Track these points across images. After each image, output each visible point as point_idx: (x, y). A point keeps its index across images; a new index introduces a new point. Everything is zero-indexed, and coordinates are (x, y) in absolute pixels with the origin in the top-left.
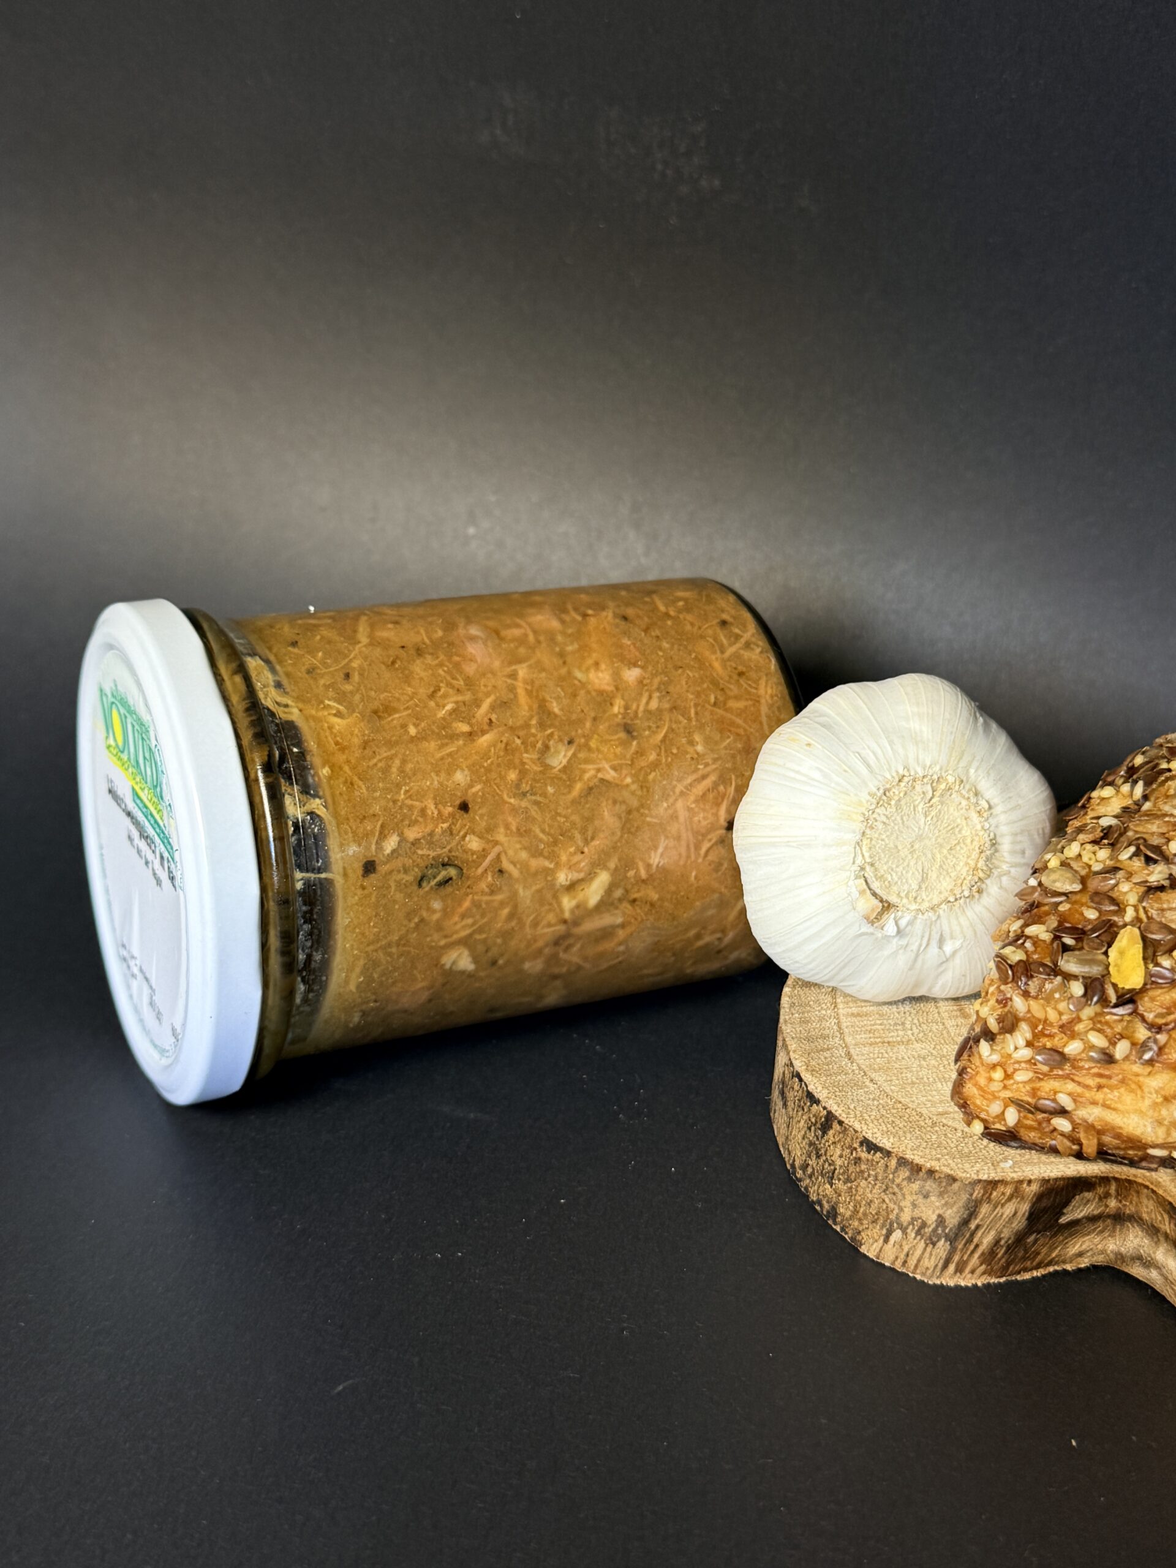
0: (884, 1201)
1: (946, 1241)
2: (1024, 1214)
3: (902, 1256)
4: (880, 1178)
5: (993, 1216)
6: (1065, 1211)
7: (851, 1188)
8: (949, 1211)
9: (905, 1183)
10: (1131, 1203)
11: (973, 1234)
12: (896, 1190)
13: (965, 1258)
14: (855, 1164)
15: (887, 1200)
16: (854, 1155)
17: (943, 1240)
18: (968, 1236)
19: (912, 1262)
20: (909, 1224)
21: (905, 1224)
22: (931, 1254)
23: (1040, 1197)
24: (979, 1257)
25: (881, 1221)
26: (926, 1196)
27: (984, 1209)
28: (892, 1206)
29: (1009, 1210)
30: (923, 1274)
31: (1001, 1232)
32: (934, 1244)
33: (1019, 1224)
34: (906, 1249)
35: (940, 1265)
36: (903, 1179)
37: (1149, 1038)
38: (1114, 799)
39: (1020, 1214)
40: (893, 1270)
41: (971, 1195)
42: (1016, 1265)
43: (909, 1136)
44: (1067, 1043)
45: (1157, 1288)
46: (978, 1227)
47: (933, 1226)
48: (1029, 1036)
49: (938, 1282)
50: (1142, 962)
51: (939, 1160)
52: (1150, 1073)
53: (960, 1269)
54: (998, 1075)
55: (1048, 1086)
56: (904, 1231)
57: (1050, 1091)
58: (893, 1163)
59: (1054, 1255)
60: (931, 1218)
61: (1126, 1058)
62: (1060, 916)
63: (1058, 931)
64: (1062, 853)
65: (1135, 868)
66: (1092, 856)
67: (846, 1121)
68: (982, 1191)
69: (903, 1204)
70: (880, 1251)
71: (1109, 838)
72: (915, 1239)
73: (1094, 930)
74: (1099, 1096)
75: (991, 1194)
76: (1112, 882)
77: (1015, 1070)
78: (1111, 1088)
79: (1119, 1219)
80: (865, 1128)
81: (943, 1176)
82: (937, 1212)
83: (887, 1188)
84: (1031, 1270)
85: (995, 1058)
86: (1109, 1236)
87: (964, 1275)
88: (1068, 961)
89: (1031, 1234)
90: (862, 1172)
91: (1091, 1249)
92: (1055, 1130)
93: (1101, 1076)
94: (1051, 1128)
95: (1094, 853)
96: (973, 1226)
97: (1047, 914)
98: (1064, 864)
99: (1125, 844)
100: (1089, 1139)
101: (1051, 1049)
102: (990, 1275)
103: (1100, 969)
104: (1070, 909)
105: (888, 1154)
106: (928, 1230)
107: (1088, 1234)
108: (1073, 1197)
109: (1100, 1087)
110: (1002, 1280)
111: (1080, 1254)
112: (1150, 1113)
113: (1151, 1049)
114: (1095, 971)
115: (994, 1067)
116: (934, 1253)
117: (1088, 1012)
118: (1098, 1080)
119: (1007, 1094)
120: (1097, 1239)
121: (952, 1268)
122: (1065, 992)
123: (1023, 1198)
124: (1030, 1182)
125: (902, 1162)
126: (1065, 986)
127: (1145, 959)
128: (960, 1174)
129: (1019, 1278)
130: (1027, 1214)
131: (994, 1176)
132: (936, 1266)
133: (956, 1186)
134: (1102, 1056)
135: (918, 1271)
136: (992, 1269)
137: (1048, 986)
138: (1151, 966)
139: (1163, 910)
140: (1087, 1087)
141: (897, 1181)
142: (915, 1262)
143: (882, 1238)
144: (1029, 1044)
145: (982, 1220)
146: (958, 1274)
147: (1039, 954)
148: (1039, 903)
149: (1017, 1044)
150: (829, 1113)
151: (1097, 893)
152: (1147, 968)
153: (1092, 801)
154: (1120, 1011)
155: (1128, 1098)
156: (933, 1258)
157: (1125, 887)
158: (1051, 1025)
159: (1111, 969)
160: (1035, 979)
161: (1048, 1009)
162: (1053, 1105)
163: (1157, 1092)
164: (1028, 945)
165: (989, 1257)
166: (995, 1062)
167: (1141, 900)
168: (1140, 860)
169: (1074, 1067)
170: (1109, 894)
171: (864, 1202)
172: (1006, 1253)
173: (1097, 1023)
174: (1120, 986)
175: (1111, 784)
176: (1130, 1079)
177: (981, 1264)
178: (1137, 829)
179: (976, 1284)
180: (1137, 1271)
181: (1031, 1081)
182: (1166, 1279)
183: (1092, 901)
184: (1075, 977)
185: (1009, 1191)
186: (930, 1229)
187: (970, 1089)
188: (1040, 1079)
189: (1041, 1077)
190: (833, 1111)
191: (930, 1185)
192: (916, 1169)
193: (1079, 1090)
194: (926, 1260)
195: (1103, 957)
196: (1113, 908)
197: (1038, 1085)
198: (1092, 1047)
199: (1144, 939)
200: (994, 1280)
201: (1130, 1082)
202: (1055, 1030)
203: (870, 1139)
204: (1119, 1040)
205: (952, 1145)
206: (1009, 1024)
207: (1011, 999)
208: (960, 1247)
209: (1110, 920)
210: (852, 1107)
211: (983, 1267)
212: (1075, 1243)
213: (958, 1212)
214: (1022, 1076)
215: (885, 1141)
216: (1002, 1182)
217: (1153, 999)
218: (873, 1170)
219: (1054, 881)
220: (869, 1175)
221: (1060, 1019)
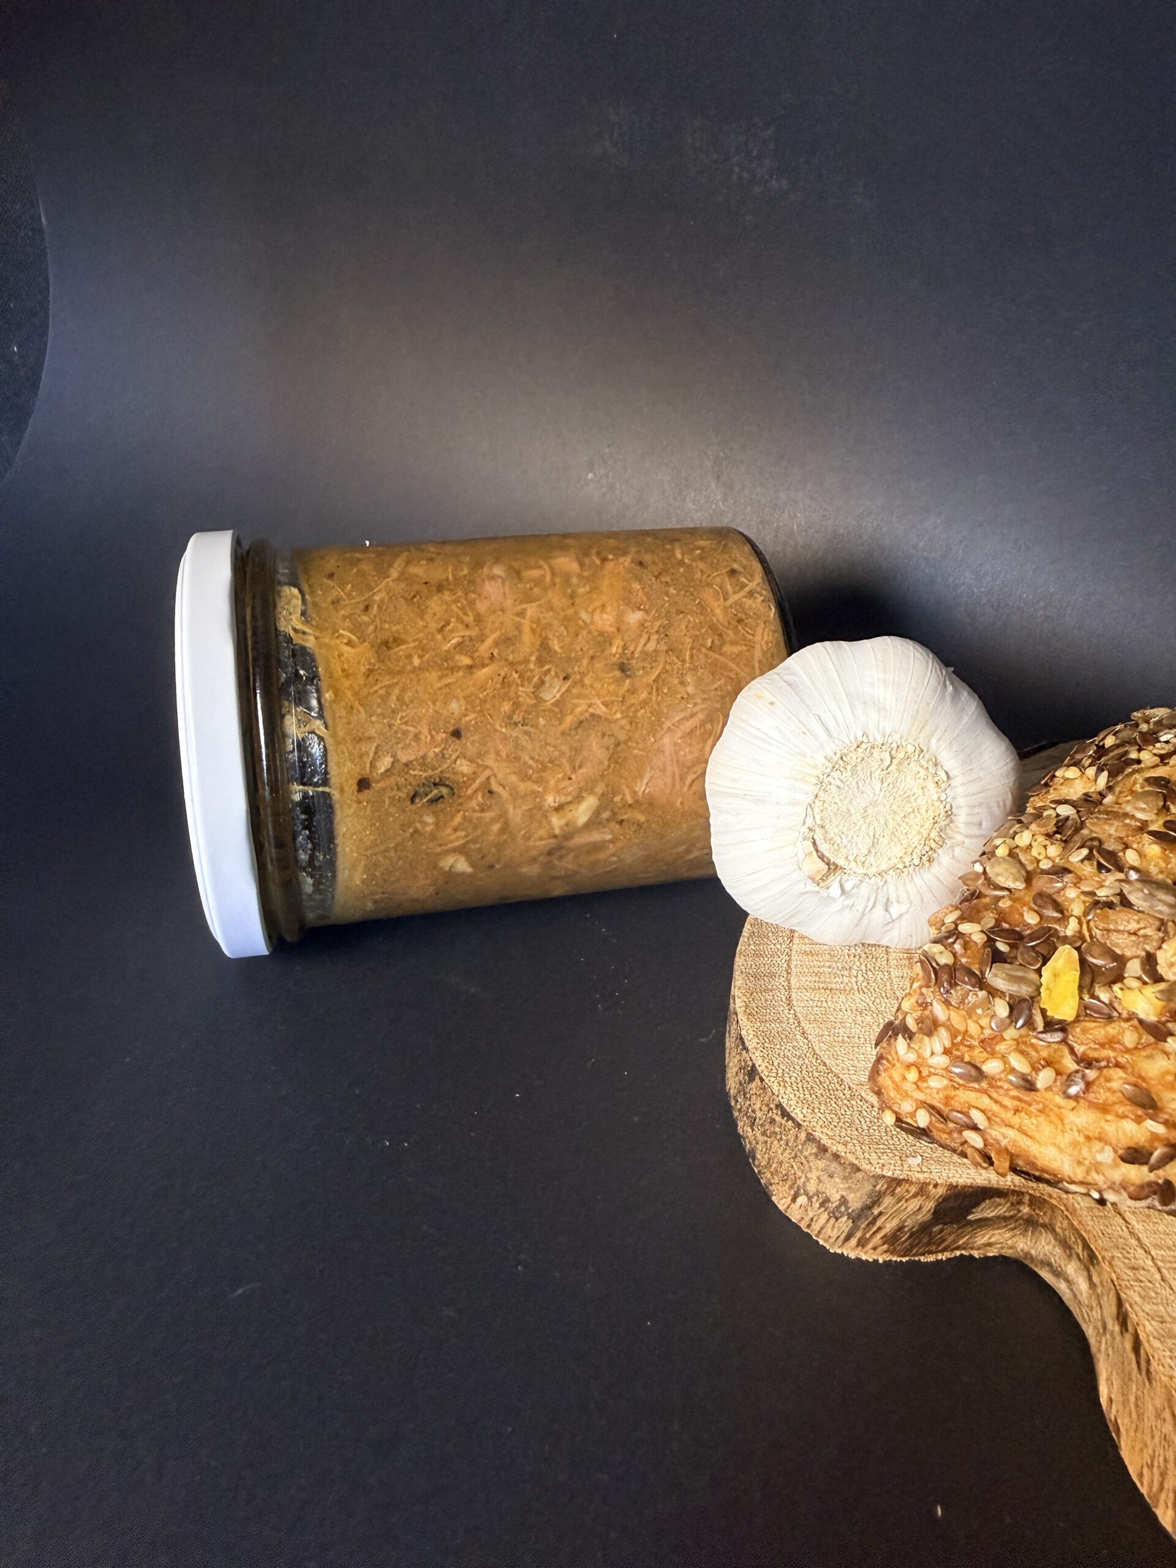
0: (792, 1167)
1: (848, 1218)
2: (929, 1211)
3: (807, 1219)
4: (790, 1144)
5: (896, 1207)
6: (974, 1210)
7: (766, 1142)
8: (852, 1195)
9: (812, 1158)
10: (1045, 1213)
11: (875, 1219)
12: (803, 1160)
13: (868, 1236)
14: (771, 1123)
15: (795, 1167)
16: (770, 1114)
17: (846, 1217)
18: (870, 1219)
19: (816, 1227)
20: (814, 1195)
21: (811, 1194)
22: (834, 1226)
23: (945, 1199)
24: (882, 1238)
25: (789, 1183)
26: (831, 1176)
27: (887, 1201)
28: (799, 1173)
29: (914, 1205)
30: (826, 1241)
31: (905, 1221)
32: (837, 1219)
33: (924, 1216)
34: (811, 1214)
35: (843, 1237)
36: (811, 1154)
37: (1077, 1072)
38: (1078, 781)
39: (925, 1210)
40: (799, 1227)
41: (875, 1186)
42: (920, 1248)
43: (823, 1107)
44: (987, 1059)
45: (1065, 1299)
46: (881, 1214)
47: (837, 1203)
48: (948, 1044)
49: (839, 1251)
50: (1077, 992)
51: (845, 1144)
52: (1073, 1109)
53: (862, 1243)
54: (912, 1075)
55: (964, 1096)
56: (810, 1198)
57: (965, 1102)
58: (803, 1136)
59: (961, 1242)
60: (835, 1197)
61: (1049, 1089)
62: (999, 914)
63: (993, 933)
64: (1013, 838)
65: (1085, 873)
66: (1042, 850)
67: (766, 1081)
68: (885, 1186)
69: (809, 1175)
70: (788, 1207)
71: (1062, 832)
72: (819, 1208)
73: (1032, 937)
74: (1016, 1120)
75: (895, 1189)
76: (1059, 885)
77: (930, 1074)
78: (1029, 1114)
79: (1030, 1223)
80: (782, 1092)
81: (847, 1163)
82: (841, 1193)
83: (795, 1157)
84: (936, 1252)
85: (911, 1057)
86: (1020, 1234)
87: (865, 1250)
88: (996, 975)
89: (938, 1225)
90: (776, 1133)
91: (1002, 1243)
92: (966, 1142)
93: (1020, 1100)
94: (963, 1140)
95: (1045, 847)
96: (876, 1211)
97: (987, 908)
98: (1012, 854)
99: (1078, 844)
100: (999, 1161)
101: (969, 1063)
102: (892, 1254)
103: (1030, 990)
104: (1010, 907)
105: (799, 1126)
106: (832, 1206)
107: (999, 1228)
108: (984, 1200)
109: (1017, 1111)
110: (904, 1260)
111: (989, 1245)
112: (1070, 1151)
113: (1076, 1084)
114: (1025, 990)
115: (909, 1066)
116: (837, 1225)
117: (1011, 1033)
118: (1017, 1103)
119: (920, 1096)
120: (1008, 1235)
121: (853, 1241)
122: (989, 1009)
123: (928, 1197)
124: (936, 1186)
125: (810, 1138)
126: (990, 1002)
127: (1081, 988)
128: (865, 1166)
129: (922, 1259)
130: (932, 1211)
131: (898, 1174)
132: (838, 1237)
133: (859, 1175)
134: (1021, 1082)
135: (821, 1236)
136: (895, 1249)
137: (971, 998)
138: (1086, 997)
139: (1108, 931)
140: (1005, 1107)
141: (806, 1153)
142: (818, 1228)
143: (790, 1199)
144: (946, 1052)
145: (885, 1208)
146: (860, 1248)
147: (968, 958)
148: (980, 892)
149: (934, 1048)
150: (754, 1066)
151: (1041, 895)
152: (1081, 998)
153: (1056, 780)
154: (1048, 1037)
155: (1047, 1130)
156: (836, 1230)
157: (1071, 893)
158: (972, 1037)
159: (1042, 990)
160: (958, 988)
161: (969, 1021)
162: (965, 1119)
163: (1079, 1131)
164: (957, 947)
165: (891, 1240)
166: (912, 1061)
167: (1086, 914)
168: (1092, 865)
169: (991, 1085)
170: (1054, 896)
171: (776, 1160)
172: (910, 1237)
173: (1020, 1047)
174: (1049, 1014)
175: (1077, 764)
176: (1051, 1110)
177: (884, 1244)
178: (1094, 829)
179: (877, 1261)
180: (1045, 1275)
181: (946, 1088)
182: (1075, 1296)
183: (1035, 903)
184: (1001, 995)
185: (913, 1189)
186: (834, 1205)
187: (884, 1079)
188: (955, 1089)
189: (957, 1086)
190: (757, 1066)
191: (834, 1166)
192: (823, 1149)
193: (995, 1108)
194: (830, 1231)
195: (1034, 976)
196: (1056, 915)
197: (953, 1093)
198: (1013, 1070)
199: (1083, 962)
200: (894, 1259)
201: (1051, 1113)
202: (976, 1043)
203: (785, 1106)
204: (1044, 1067)
205: (865, 1127)
206: (930, 1027)
207: (931, 1004)
208: (863, 1226)
209: (1050, 929)
210: (776, 1064)
211: (885, 1247)
212: (983, 1236)
213: (861, 1198)
214: (936, 1083)
215: (798, 1111)
216: (907, 1181)
217: (1084, 1031)
218: (786, 1135)
219: (998, 875)
220: (781, 1139)
221: (982, 1033)
